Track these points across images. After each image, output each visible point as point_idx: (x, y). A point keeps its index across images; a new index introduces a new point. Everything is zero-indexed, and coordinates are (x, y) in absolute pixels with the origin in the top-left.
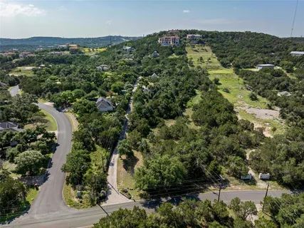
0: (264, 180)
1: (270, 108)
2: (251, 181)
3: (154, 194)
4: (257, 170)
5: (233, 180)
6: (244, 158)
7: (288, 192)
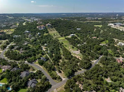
0: (82, 69)
1: (77, 50)
2: (80, 70)
3: (69, 77)
4: (81, 67)
5: (78, 71)
6: (78, 65)
7: (86, 70)
